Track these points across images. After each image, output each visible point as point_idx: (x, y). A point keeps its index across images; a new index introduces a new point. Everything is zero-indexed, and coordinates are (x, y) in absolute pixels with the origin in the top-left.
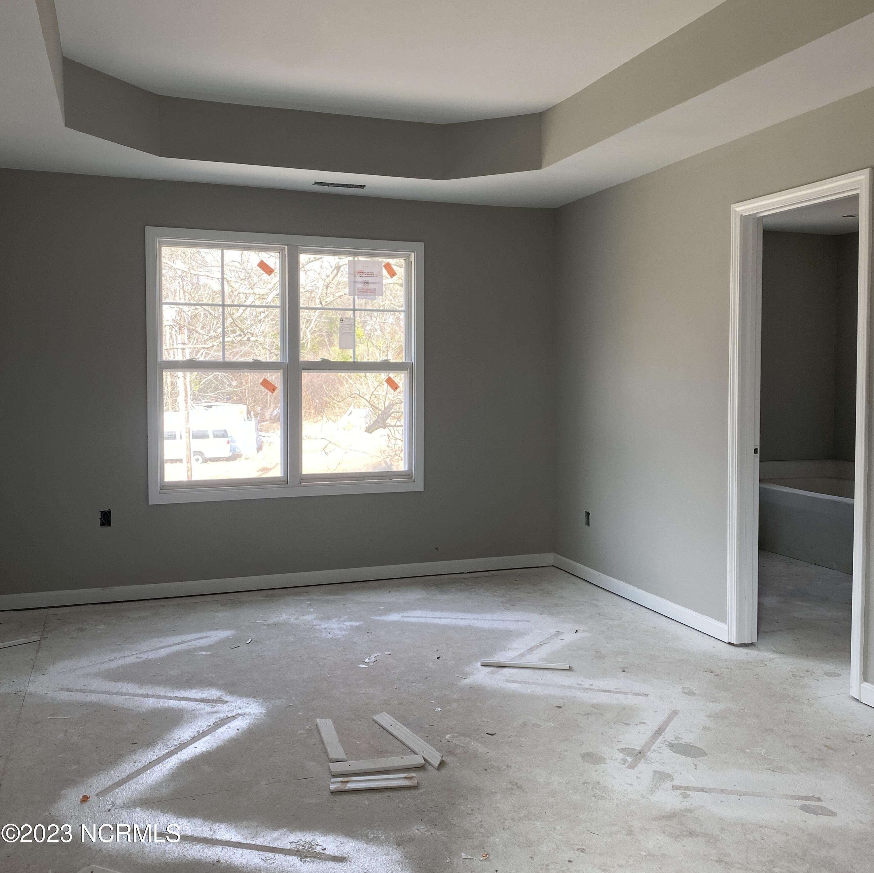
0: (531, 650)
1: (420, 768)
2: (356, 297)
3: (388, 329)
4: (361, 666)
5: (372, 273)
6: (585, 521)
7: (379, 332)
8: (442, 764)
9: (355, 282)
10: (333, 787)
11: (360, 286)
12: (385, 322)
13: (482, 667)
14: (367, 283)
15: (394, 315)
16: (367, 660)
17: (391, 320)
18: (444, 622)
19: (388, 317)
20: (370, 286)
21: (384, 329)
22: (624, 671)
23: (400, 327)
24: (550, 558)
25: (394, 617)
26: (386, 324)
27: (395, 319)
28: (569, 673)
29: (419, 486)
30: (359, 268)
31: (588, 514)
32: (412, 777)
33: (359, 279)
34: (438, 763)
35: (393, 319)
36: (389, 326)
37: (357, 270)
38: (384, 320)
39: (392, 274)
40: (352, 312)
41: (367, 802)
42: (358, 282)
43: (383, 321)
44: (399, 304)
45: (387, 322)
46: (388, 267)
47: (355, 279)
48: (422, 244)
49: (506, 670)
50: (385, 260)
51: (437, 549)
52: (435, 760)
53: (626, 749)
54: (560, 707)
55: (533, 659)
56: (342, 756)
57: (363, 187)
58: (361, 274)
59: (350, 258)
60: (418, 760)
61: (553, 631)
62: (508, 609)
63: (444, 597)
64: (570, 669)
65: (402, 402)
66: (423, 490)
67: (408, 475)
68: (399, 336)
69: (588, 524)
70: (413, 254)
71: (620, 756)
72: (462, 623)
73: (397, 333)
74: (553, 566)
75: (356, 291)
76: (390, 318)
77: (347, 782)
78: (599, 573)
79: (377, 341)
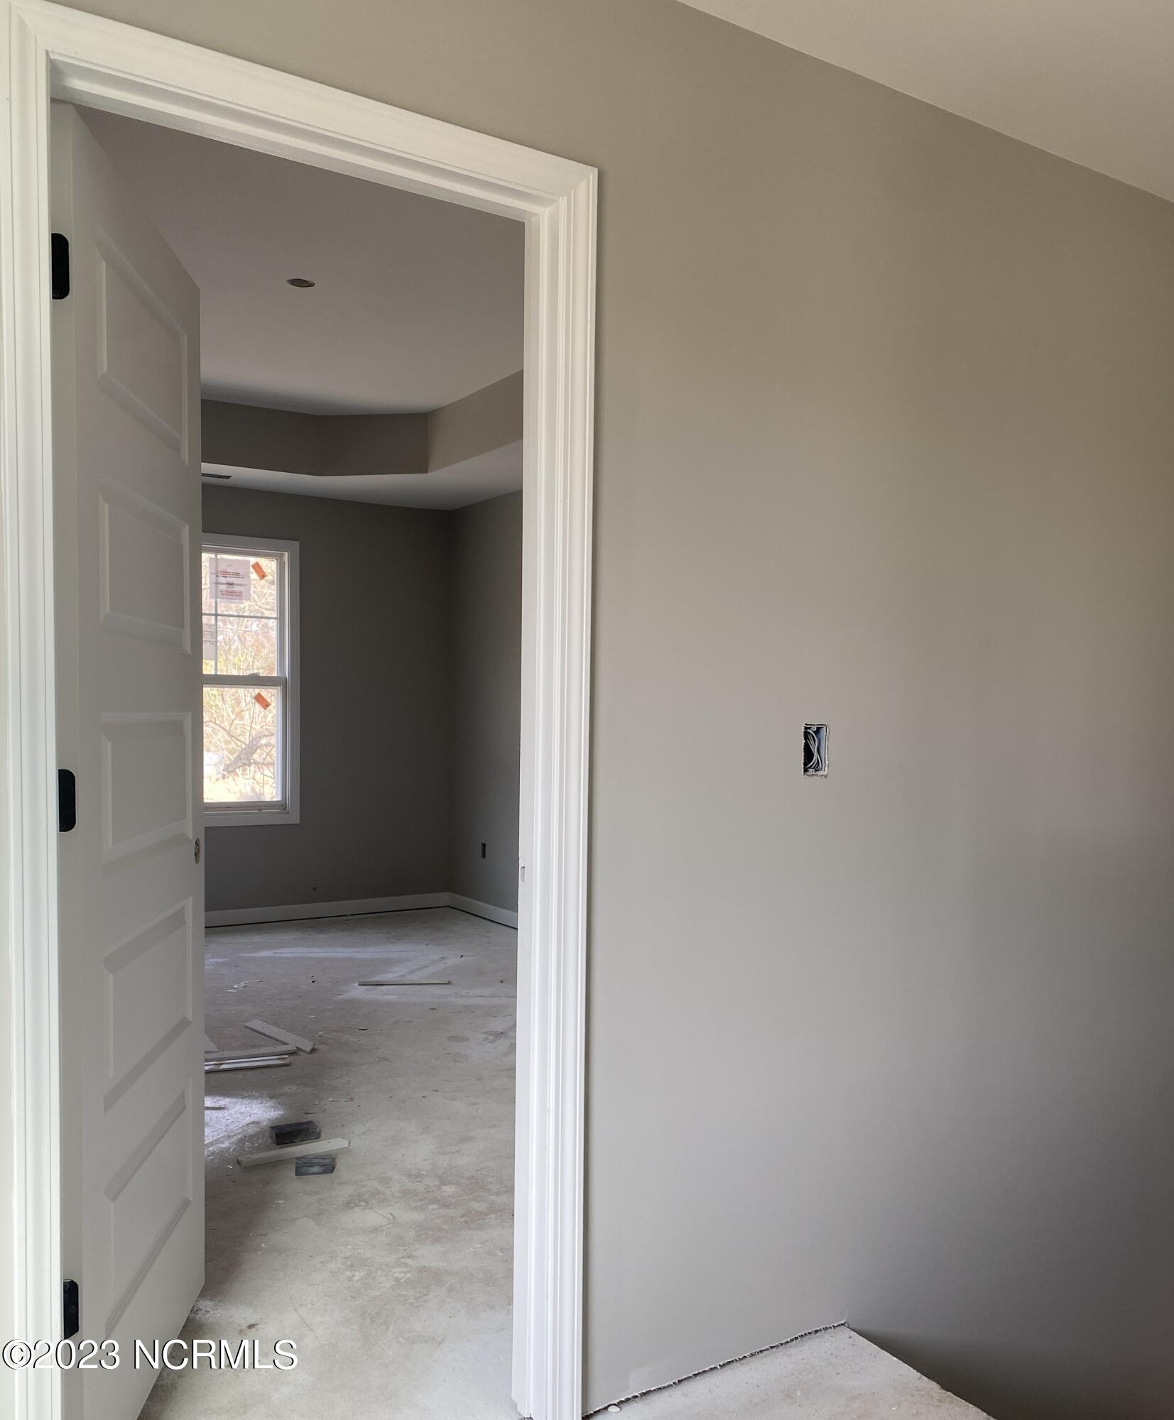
0: (413, 972)
1: (291, 1053)
2: (218, 600)
3: (250, 640)
4: (229, 991)
5: (237, 574)
6: (481, 853)
7: (237, 644)
8: (313, 1050)
9: (217, 583)
10: (207, 1068)
11: (223, 587)
12: (247, 631)
13: (361, 987)
14: (232, 584)
15: (260, 622)
16: (236, 986)
17: (254, 628)
18: (322, 955)
19: (249, 623)
20: (236, 588)
21: (245, 640)
22: (502, 982)
23: (269, 639)
24: (444, 898)
25: (265, 954)
26: (248, 633)
27: (260, 626)
28: (447, 986)
29: (295, 819)
30: (222, 567)
31: (484, 845)
32: (285, 1058)
33: (222, 580)
34: (310, 1048)
35: (258, 626)
36: (253, 637)
37: (220, 569)
38: (246, 627)
39: (262, 575)
40: (214, 617)
41: (241, 1077)
42: (222, 584)
43: (243, 629)
44: (267, 607)
45: (250, 631)
46: (257, 567)
47: (217, 580)
48: (297, 544)
49: (384, 987)
50: (253, 560)
51: (315, 889)
52: (307, 1046)
53: (491, 1031)
54: (434, 1009)
55: (415, 978)
56: (216, 1050)
57: (229, 477)
58: (225, 574)
59: (213, 556)
60: (291, 1048)
61: (437, 957)
62: (393, 943)
63: (323, 936)
64: (449, 983)
65: (272, 735)
66: (297, 821)
67: (281, 806)
68: (267, 650)
69: (484, 856)
70: (287, 553)
71: (482, 1036)
72: (340, 955)
73: (264, 647)
74: (448, 906)
75: (219, 593)
76: (254, 626)
77: (221, 1064)
78: (494, 907)
79: (234, 656)
